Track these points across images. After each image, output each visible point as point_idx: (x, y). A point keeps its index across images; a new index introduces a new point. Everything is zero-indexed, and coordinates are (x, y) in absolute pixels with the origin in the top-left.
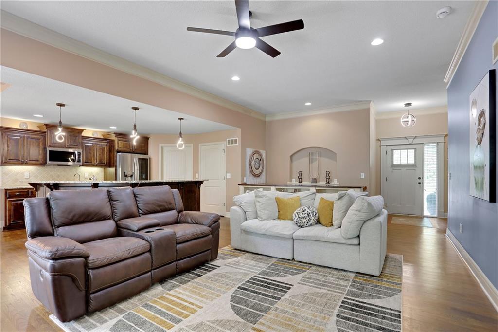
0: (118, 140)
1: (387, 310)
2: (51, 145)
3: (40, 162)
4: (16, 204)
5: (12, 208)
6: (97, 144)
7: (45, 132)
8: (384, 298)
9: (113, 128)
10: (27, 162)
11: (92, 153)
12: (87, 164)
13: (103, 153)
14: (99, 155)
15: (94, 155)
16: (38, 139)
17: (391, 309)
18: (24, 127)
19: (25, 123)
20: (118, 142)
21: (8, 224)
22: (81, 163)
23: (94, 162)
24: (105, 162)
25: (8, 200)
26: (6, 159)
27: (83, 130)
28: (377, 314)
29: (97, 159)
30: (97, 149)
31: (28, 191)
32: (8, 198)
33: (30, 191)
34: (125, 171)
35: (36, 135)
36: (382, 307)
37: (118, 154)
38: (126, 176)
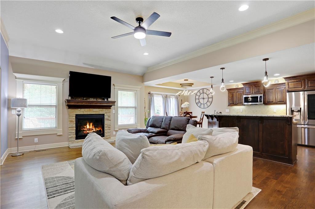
0: (288, 82)
1: (57, 195)
2: (245, 94)
3: (242, 104)
8: (62, 201)
10: (237, 104)
12: (269, 103)
13: (282, 94)
14: (279, 96)
15: (274, 97)
17: (54, 197)
18: (237, 87)
19: (237, 85)
20: (288, 84)
22: (262, 103)
24: (284, 101)
26: (230, 103)
28: (61, 191)
29: (277, 99)
30: (277, 91)
36: (60, 195)
38: (293, 111)
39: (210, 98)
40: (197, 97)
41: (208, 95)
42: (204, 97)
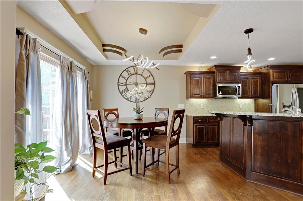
0: (273, 72)
2: (219, 82)
3: (212, 96)
4: (200, 128)
5: (197, 131)
6: (252, 78)
7: (215, 72)
9: (272, 60)
10: (204, 96)
11: (248, 87)
12: (244, 96)
13: (256, 85)
14: (253, 88)
15: (249, 88)
16: (210, 78)
18: (201, 70)
19: (202, 67)
20: (273, 74)
21: (194, 143)
22: (240, 96)
23: (250, 95)
24: (258, 94)
25: (195, 125)
26: (192, 94)
27: (240, 67)
29: (251, 92)
30: (251, 82)
31: (206, 118)
32: (195, 123)
33: (207, 118)
34: (284, 102)
35: (208, 75)
37: (273, 85)
38: (284, 107)
39: (151, 84)
40: (122, 80)
41: (145, 79)
42: (138, 82)
